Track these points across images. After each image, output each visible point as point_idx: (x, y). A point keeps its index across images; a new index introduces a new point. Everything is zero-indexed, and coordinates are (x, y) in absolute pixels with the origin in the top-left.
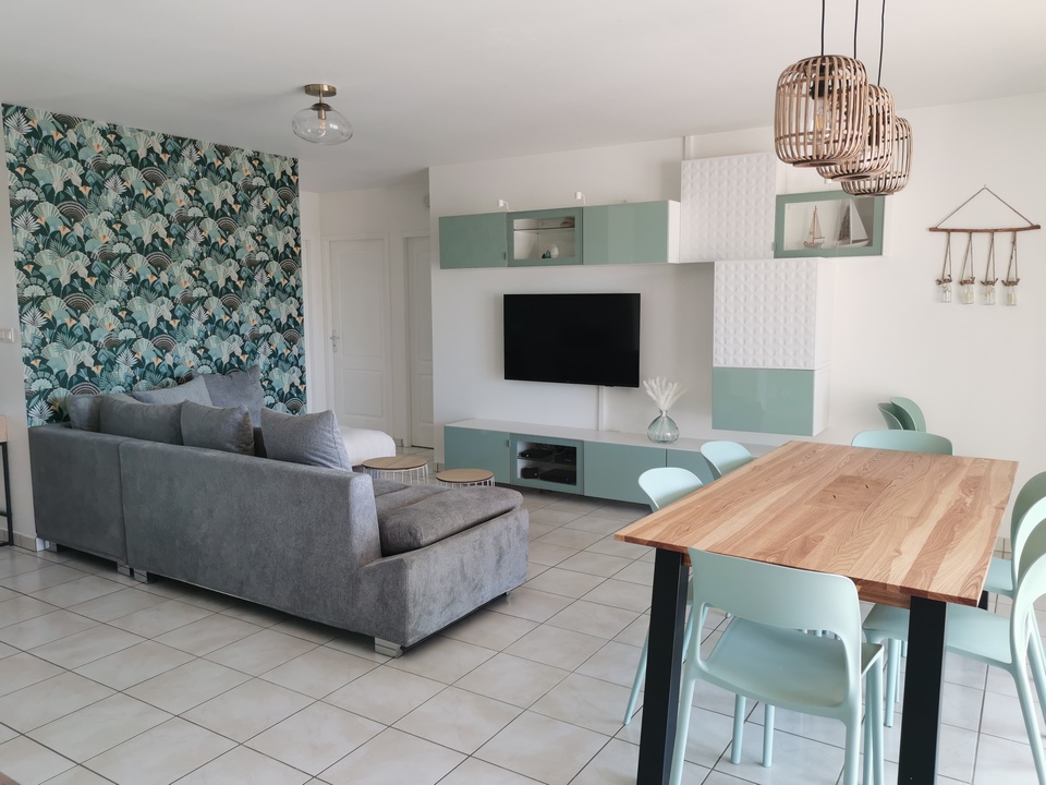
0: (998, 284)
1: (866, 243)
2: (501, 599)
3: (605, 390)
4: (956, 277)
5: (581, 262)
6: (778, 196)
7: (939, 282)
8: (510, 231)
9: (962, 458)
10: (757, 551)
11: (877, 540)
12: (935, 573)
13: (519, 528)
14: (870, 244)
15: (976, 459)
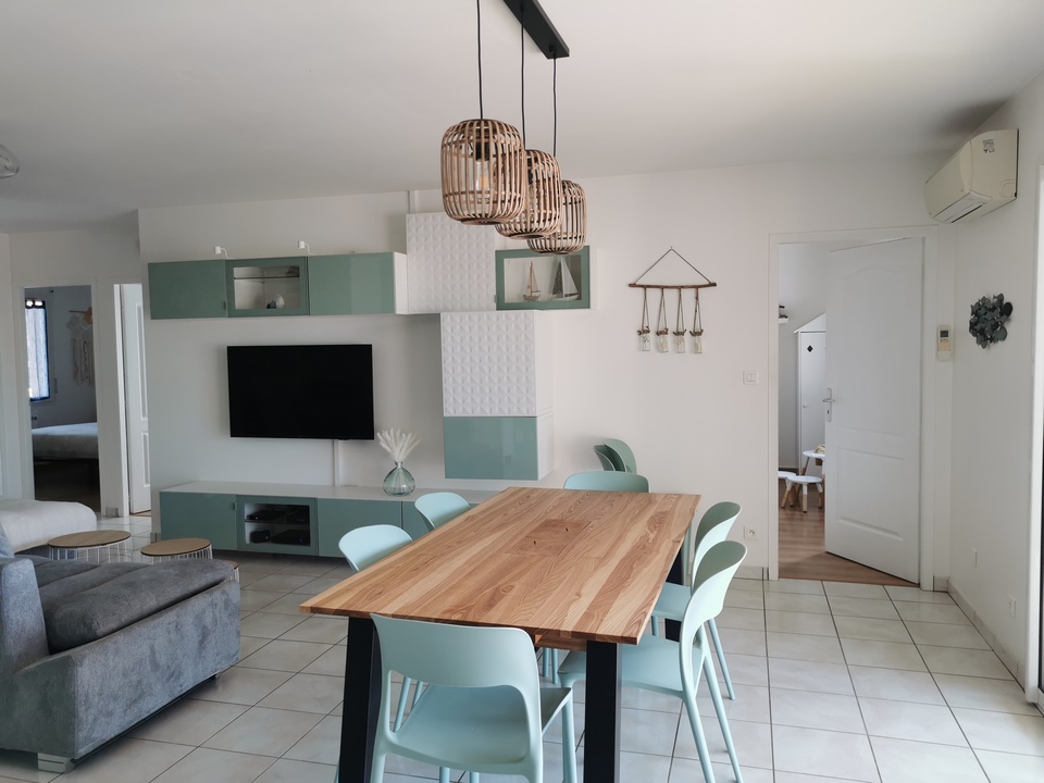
0: (687, 334)
1: (576, 296)
2: (209, 684)
3: (340, 444)
4: (653, 329)
5: (307, 313)
6: (497, 252)
7: (640, 333)
8: (230, 279)
9: (655, 495)
10: (446, 608)
11: (562, 585)
12: (606, 613)
13: (227, 603)
14: (579, 298)
15: (667, 495)
